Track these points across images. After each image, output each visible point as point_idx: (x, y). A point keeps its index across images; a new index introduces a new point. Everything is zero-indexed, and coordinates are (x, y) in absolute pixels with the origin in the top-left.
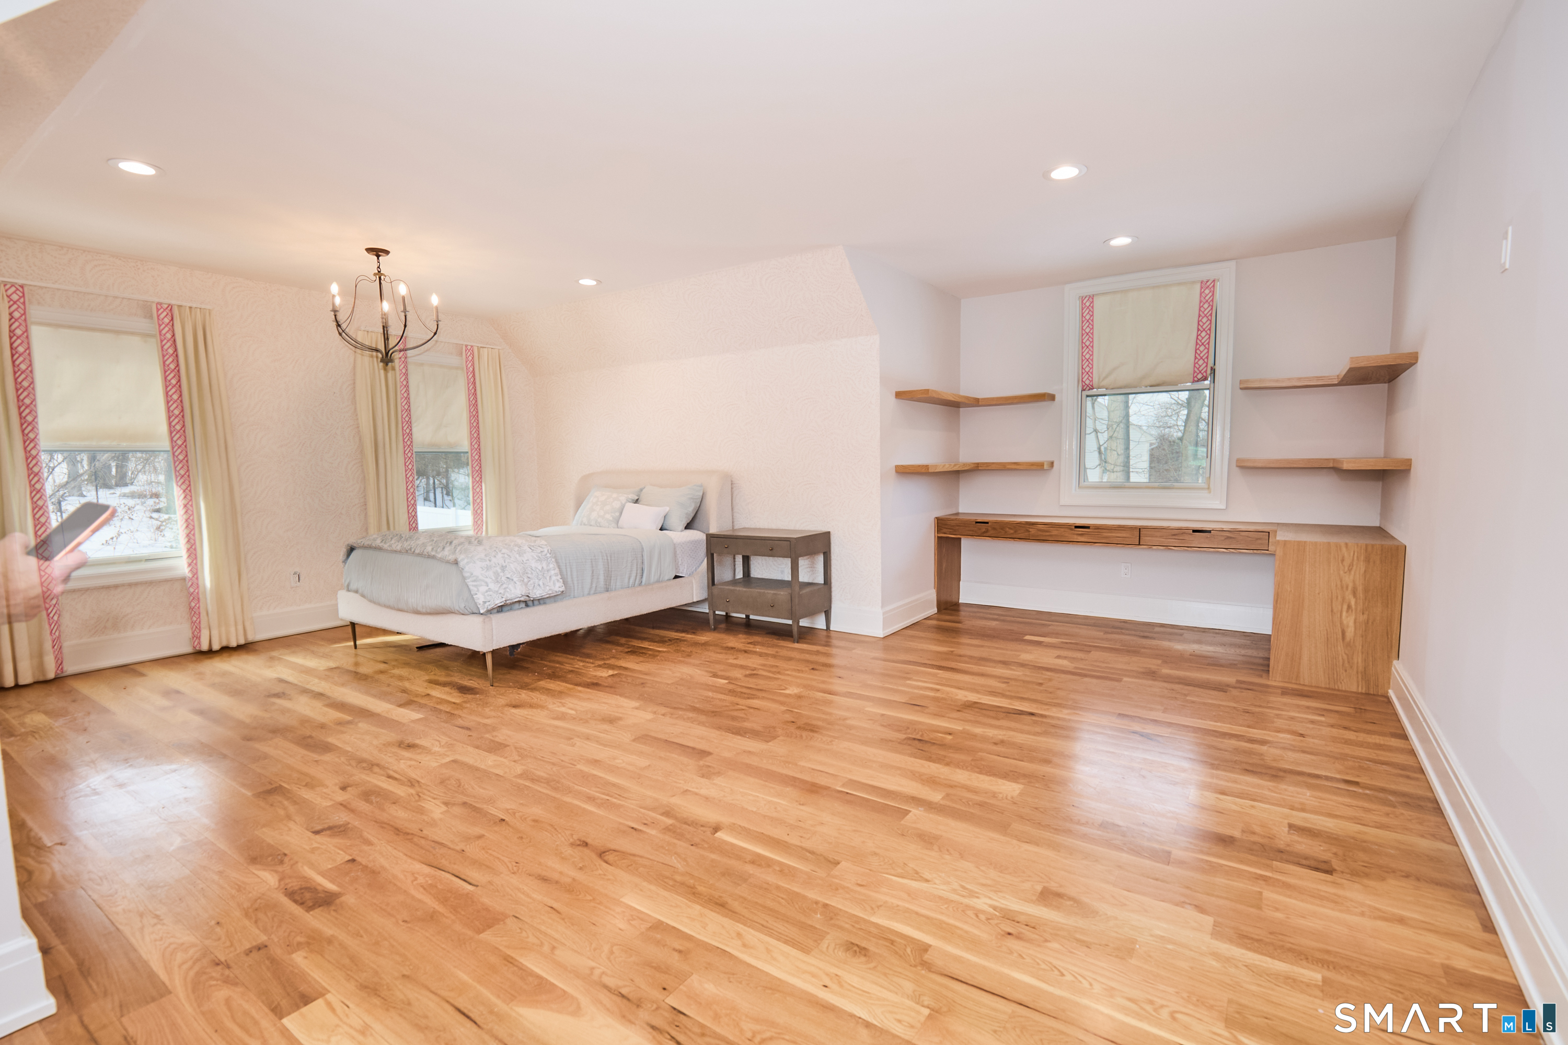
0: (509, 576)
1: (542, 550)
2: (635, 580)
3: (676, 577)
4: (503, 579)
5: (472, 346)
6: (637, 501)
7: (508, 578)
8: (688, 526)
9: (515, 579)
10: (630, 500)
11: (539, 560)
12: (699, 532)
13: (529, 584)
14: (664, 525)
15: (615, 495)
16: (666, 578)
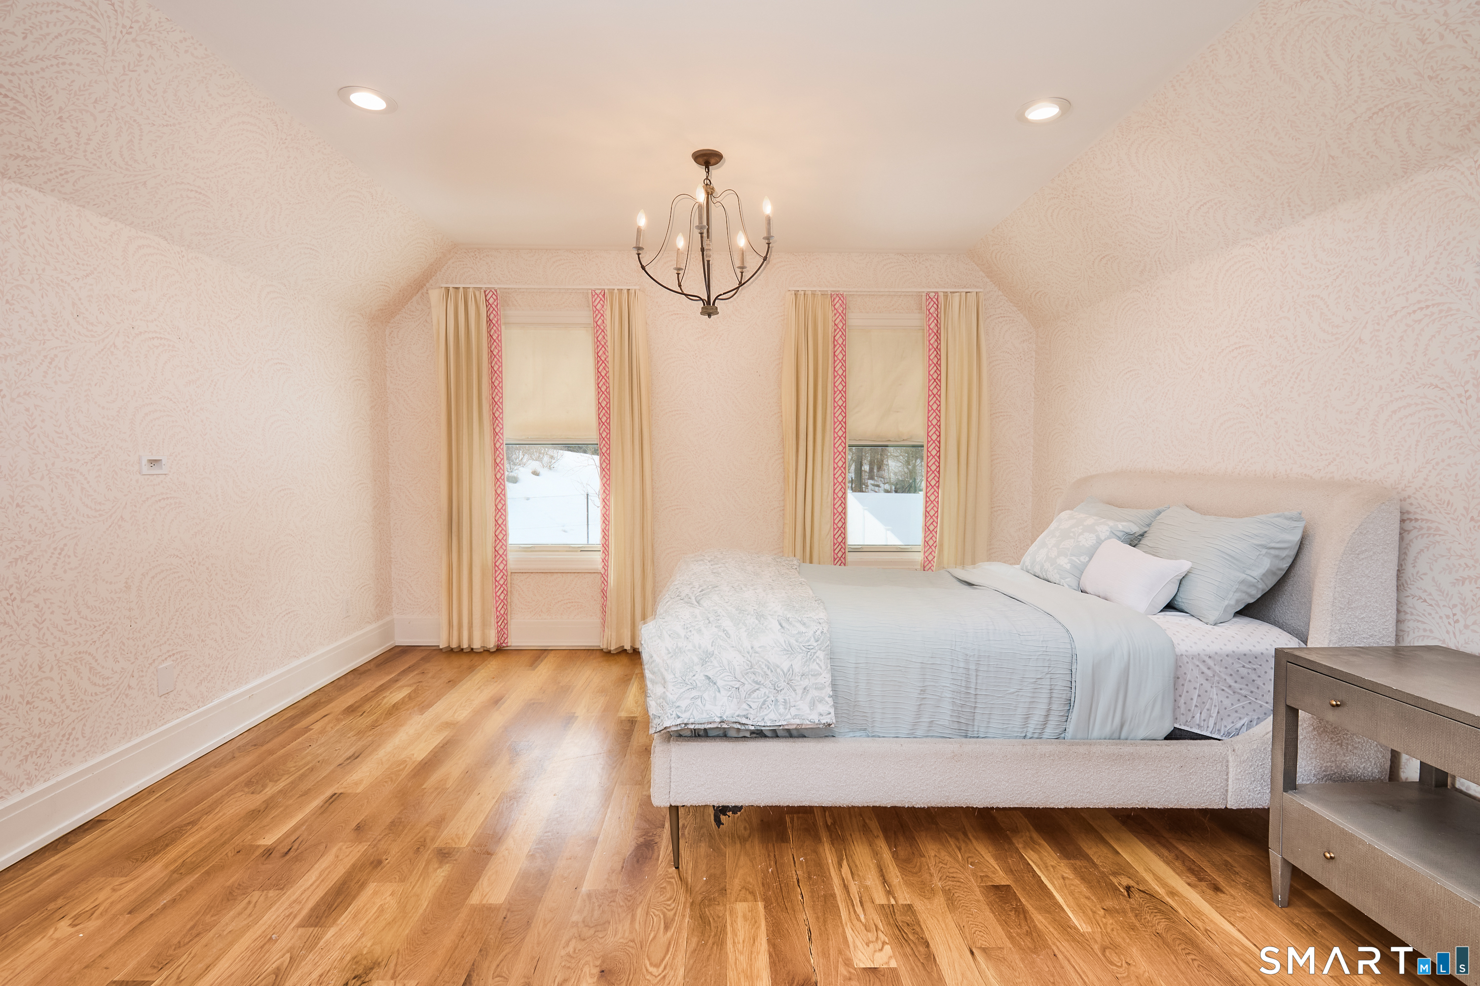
0: (710, 674)
1: (803, 629)
2: (1045, 724)
3: (1176, 735)
4: (700, 677)
5: (936, 293)
6: (1134, 541)
7: (708, 678)
8: (1249, 611)
9: (720, 683)
10: (1120, 534)
11: (790, 651)
12: (1276, 631)
13: (755, 695)
14: (1178, 599)
15: (1090, 521)
16: (1142, 733)
